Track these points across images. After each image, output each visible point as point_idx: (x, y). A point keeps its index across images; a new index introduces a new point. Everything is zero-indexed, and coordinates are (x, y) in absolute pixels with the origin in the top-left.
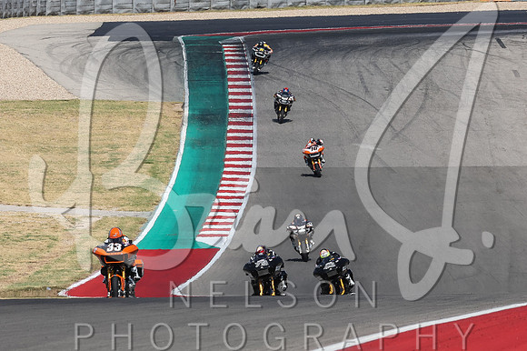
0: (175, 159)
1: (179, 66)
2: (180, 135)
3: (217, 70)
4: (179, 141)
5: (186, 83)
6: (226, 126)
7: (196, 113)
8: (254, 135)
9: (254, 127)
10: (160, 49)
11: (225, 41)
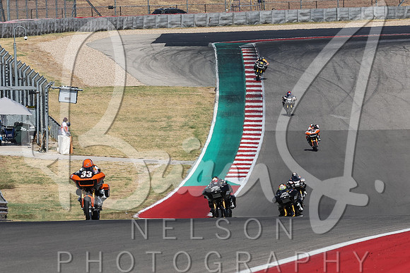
0: (210, 126)
1: (212, 63)
2: (213, 109)
3: (238, 66)
4: (213, 113)
5: (217, 75)
6: (244, 103)
7: (224, 94)
8: (263, 109)
9: (263, 104)
10: (199, 52)
11: (243, 46)
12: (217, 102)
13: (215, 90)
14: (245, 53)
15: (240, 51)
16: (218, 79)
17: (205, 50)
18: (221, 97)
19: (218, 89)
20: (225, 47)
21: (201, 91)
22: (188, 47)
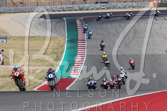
0: (63, 53)
1: (64, 26)
2: (65, 46)
3: (75, 27)
5: (66, 31)
6: (78, 43)
7: (69, 39)
8: (86, 46)
9: (86, 44)
10: (59, 22)
11: (77, 19)
12: (66, 43)
13: (65, 38)
14: (78, 22)
15: (76, 21)
16: (67, 33)
17: (61, 21)
18: (68, 41)
19: (66, 37)
20: (69, 20)
21: (59, 38)
22: (54, 20)
